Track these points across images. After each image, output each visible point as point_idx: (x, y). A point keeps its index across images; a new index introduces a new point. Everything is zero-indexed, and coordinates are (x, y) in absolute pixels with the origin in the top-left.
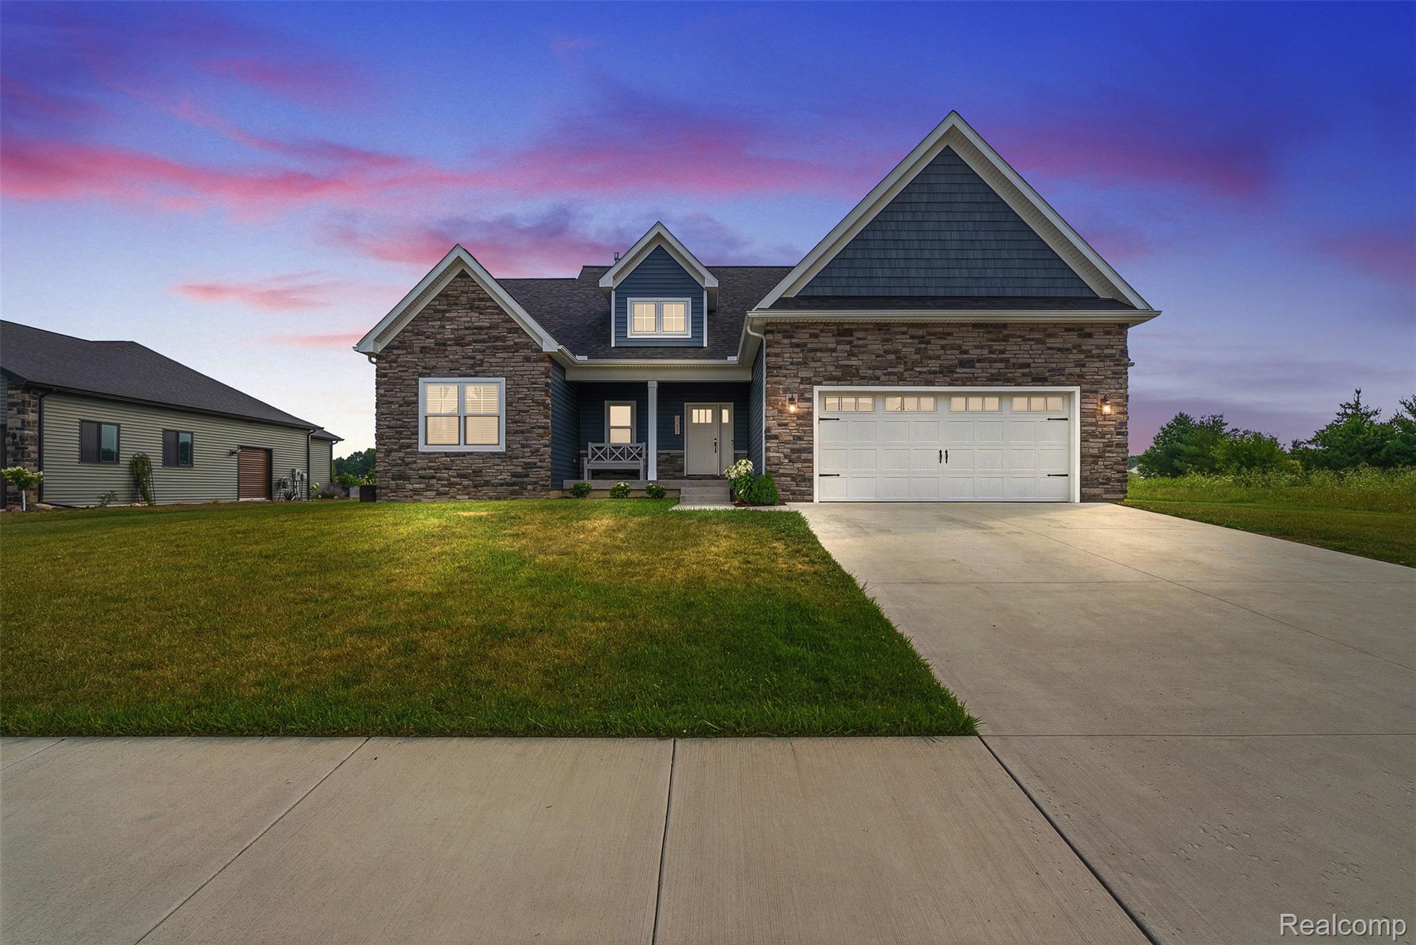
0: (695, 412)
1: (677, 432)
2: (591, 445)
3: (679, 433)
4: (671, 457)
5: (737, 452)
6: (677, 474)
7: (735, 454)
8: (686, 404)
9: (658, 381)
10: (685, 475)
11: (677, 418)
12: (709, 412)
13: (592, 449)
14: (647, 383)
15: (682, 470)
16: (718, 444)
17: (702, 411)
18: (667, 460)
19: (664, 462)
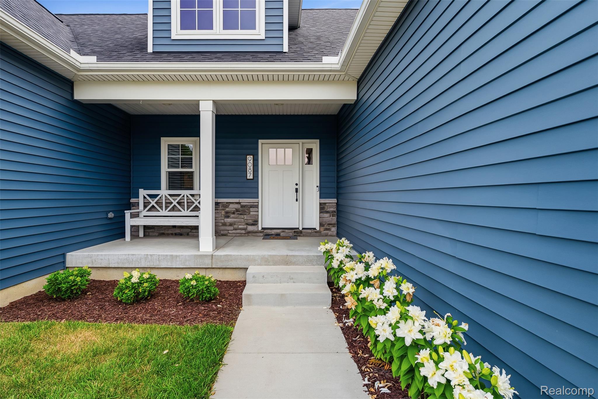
0: (272, 151)
1: (250, 176)
2: (142, 193)
3: (251, 177)
4: (242, 206)
5: (323, 201)
6: (250, 228)
7: (321, 204)
8: (260, 141)
9: (214, 101)
10: (260, 229)
11: (250, 159)
12: (289, 151)
13: (145, 197)
14: (198, 105)
15: (255, 223)
16: (300, 191)
17: (281, 151)
18: (237, 210)
19: (234, 213)
